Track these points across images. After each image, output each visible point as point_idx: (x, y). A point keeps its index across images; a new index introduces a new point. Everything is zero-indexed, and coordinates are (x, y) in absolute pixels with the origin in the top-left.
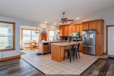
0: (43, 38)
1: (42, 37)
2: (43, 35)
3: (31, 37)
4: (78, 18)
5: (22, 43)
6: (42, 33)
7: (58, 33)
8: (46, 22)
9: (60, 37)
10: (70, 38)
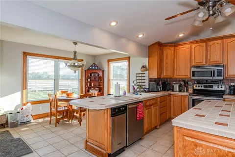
0: (90, 85)
1: (89, 80)
2: (91, 75)
3: (56, 80)
5: (25, 102)
6: (89, 69)
7: (144, 67)
9: (151, 80)
10: (183, 83)
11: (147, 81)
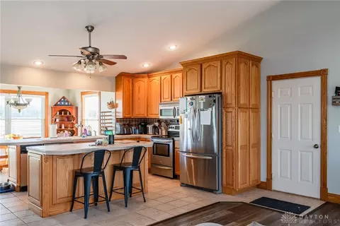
0: (61, 127)
1: (58, 120)
2: (60, 113)
4: (172, 48)
6: (56, 105)
8: (38, 63)
9: (118, 120)
10: (157, 124)
11: (114, 122)
